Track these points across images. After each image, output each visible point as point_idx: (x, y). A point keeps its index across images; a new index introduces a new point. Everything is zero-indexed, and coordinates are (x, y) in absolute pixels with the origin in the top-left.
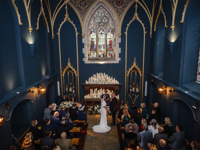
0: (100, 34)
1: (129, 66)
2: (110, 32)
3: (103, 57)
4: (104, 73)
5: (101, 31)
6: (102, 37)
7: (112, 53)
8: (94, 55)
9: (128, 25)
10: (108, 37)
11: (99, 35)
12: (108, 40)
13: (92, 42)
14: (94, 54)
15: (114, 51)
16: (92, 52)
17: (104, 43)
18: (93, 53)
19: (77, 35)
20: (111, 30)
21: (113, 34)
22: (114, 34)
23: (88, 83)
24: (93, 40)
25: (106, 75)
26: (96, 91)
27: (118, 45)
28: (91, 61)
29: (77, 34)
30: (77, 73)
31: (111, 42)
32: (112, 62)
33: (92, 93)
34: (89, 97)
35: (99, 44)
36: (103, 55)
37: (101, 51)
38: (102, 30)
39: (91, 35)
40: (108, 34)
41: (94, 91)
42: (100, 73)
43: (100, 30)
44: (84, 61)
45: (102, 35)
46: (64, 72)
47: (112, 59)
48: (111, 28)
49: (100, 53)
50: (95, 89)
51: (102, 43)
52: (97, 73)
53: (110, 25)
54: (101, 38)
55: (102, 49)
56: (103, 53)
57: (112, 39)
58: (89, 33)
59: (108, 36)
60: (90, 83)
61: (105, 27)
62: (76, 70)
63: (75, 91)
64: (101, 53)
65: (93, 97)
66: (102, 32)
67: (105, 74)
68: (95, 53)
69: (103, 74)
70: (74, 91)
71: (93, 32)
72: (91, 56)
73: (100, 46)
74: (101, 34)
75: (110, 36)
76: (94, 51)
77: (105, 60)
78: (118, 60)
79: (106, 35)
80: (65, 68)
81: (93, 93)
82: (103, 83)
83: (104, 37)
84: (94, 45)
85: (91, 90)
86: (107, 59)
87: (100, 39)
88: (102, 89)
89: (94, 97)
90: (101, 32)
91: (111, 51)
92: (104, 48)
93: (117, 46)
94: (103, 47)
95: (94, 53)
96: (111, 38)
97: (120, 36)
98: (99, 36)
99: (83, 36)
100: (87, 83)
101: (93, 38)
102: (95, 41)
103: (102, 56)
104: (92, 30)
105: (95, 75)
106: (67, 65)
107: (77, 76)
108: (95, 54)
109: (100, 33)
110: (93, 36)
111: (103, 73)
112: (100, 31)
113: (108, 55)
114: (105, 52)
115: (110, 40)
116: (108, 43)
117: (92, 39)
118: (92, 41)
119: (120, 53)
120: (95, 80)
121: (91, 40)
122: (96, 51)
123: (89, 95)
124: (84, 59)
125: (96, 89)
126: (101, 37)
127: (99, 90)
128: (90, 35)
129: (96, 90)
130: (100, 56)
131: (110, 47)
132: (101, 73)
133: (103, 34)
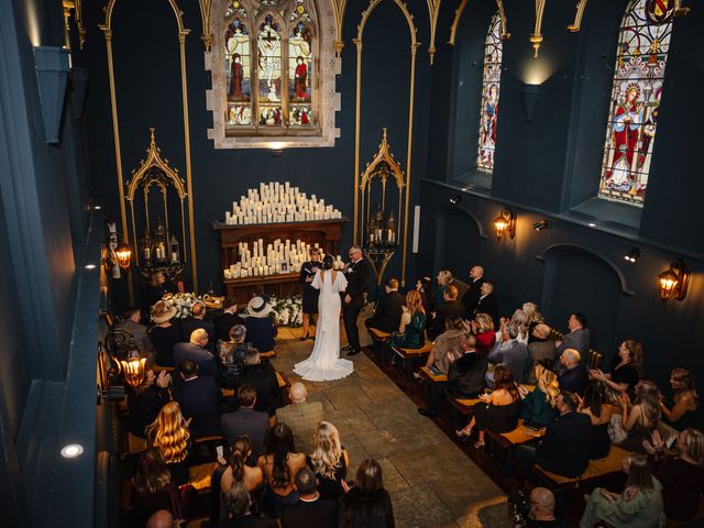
0: (264, 39)
1: (367, 157)
2: (299, 34)
3: (276, 123)
4: (287, 184)
5: (267, 28)
6: (271, 51)
7: (305, 110)
8: (244, 117)
9: (365, 15)
10: (294, 51)
11: (261, 44)
12: (293, 64)
13: (236, 68)
14: (241, 113)
15: (314, 104)
16: (236, 106)
17: (278, 74)
18: (239, 109)
19: (182, 39)
20: (301, 27)
21: (309, 40)
22: (315, 41)
23: (236, 223)
24: (237, 60)
25: (292, 189)
26: (261, 250)
27: (333, 83)
28: (237, 141)
29: (183, 33)
30: (186, 185)
31: (301, 69)
32: (311, 143)
33: (249, 256)
34: (244, 273)
35: (261, 75)
36: (276, 117)
37: (269, 101)
38: (272, 27)
39: (231, 40)
40: (292, 40)
41: (255, 250)
42: (271, 184)
43: (263, 25)
44: (213, 140)
45: (273, 42)
46: (133, 187)
47: (310, 133)
48: (302, 19)
49: (264, 111)
50: (256, 244)
51: (270, 71)
52: (262, 184)
53: (301, 9)
54: (269, 53)
55: (272, 96)
56: (274, 109)
57: (305, 62)
58: (224, 33)
59: (291, 47)
60: (241, 223)
61: (282, 13)
62: (182, 175)
63: (181, 257)
64: (267, 109)
65: (256, 270)
66: (272, 31)
67: (291, 186)
68: (246, 110)
69: (282, 186)
70: (175, 255)
71: (238, 31)
72: (231, 122)
73: (263, 85)
74: (269, 38)
75: (298, 48)
76: (243, 101)
77: (285, 135)
78: (329, 136)
79: (286, 43)
80: (139, 167)
81: (252, 256)
82: (290, 219)
83: (278, 52)
84: (241, 77)
85: (243, 248)
86: (290, 132)
87: (262, 59)
88: (279, 240)
89: (261, 269)
90: (269, 33)
91: (301, 102)
92: (278, 93)
93: (329, 85)
94: (273, 90)
95: (242, 110)
96: (304, 56)
97: (339, 51)
98: (259, 45)
99: (207, 44)
100: (231, 220)
101: (238, 51)
102: (246, 64)
103: (271, 121)
104: (236, 23)
105: (255, 191)
106: (146, 156)
107: (186, 198)
108: (248, 112)
109: (265, 35)
110: (240, 45)
111: (282, 183)
112: (263, 30)
113: (291, 118)
114: (284, 105)
115: (300, 62)
116: (292, 74)
117: (235, 56)
118: (234, 64)
119: (339, 109)
120: (259, 209)
121: (231, 61)
122: (248, 101)
123: (239, 263)
124: (211, 134)
125: (261, 241)
126: (268, 49)
127: (270, 246)
128: (227, 40)
129: (261, 245)
130: (263, 122)
131: (298, 87)
132: (274, 181)
133: (274, 39)
